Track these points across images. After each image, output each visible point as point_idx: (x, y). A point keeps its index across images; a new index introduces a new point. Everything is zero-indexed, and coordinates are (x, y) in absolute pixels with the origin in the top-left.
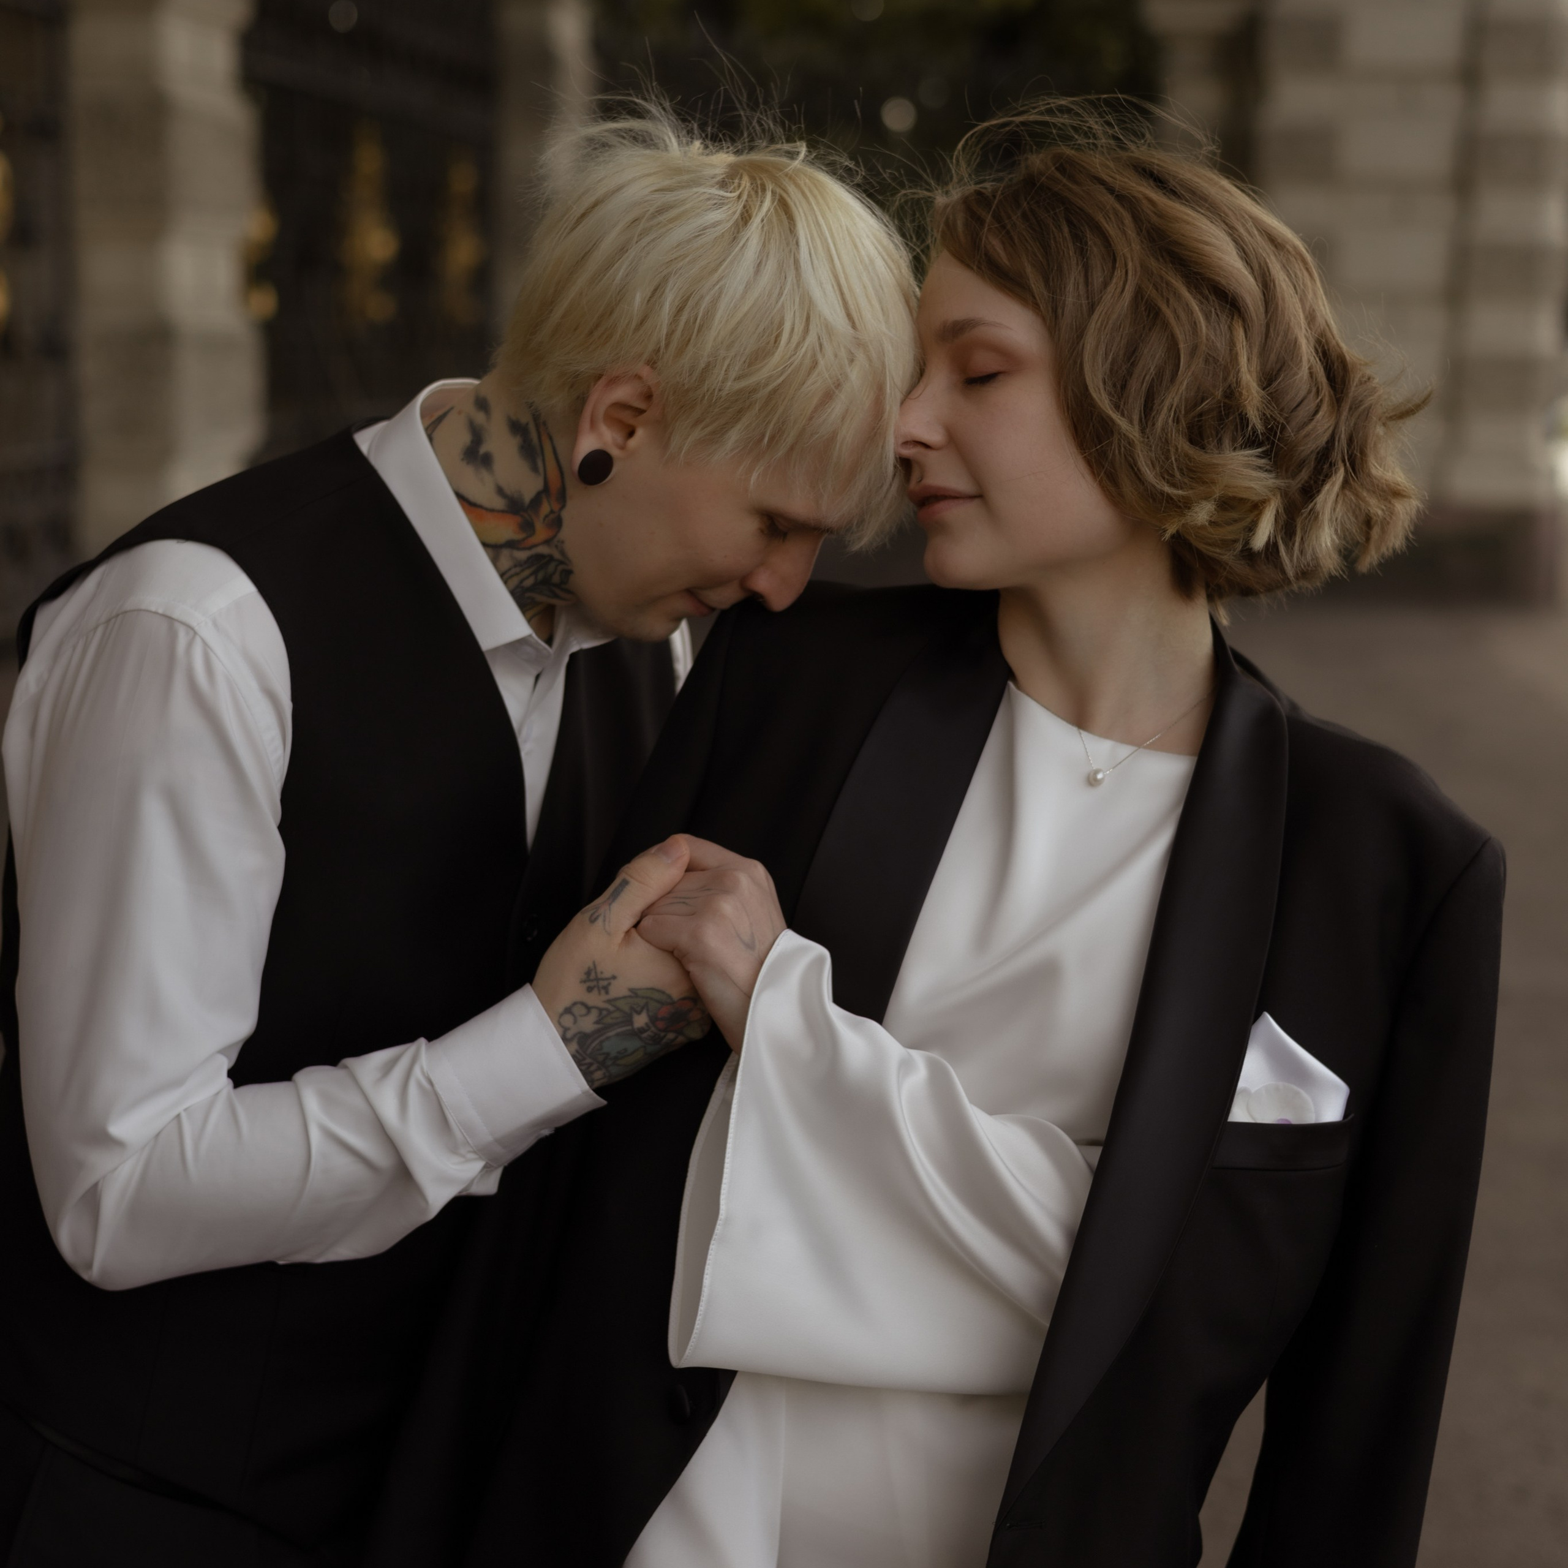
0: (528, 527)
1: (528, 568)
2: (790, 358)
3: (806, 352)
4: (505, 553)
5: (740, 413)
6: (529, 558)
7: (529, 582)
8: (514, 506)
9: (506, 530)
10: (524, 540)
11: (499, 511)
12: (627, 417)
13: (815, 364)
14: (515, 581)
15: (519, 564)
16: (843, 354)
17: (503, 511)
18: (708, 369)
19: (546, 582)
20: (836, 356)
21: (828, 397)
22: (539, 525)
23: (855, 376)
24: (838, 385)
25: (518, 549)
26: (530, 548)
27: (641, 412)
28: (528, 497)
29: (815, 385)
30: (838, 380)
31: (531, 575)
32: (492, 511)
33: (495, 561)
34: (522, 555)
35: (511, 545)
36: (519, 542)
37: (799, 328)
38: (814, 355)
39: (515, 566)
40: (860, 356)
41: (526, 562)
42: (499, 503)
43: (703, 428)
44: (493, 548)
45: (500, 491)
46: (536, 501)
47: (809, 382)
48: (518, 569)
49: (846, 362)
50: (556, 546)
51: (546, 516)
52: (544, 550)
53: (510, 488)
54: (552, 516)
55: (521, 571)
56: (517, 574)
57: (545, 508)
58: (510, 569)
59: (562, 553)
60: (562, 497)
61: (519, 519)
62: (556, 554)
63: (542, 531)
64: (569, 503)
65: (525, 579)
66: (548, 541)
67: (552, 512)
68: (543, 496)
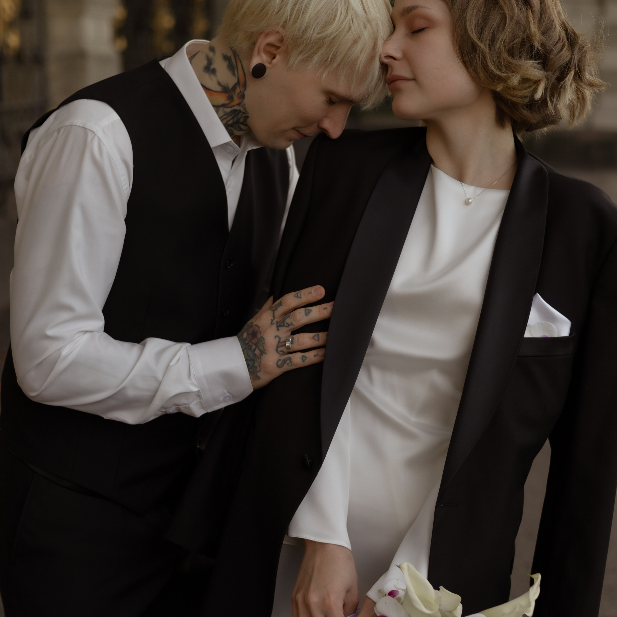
0: (231, 98)
1: (230, 116)
2: (340, 26)
3: (346, 23)
4: (221, 109)
5: (319, 48)
6: (231, 111)
7: (231, 122)
8: (225, 90)
9: (222, 99)
10: (229, 104)
11: (219, 92)
12: (272, 50)
13: (350, 28)
14: (225, 121)
15: (226, 114)
16: (362, 24)
17: (220, 92)
18: (306, 29)
19: (237, 122)
20: (359, 25)
21: (355, 42)
22: (235, 98)
23: (366, 35)
24: (359, 37)
25: (227, 107)
26: (231, 107)
27: (278, 48)
28: (231, 86)
29: (349, 37)
30: (360, 35)
31: (231, 119)
32: (216, 92)
33: (217, 112)
34: (228, 110)
35: (223, 106)
36: (227, 104)
37: (344, 13)
38: (350, 25)
39: (225, 115)
40: (368, 26)
41: (229, 113)
42: (219, 89)
43: (303, 55)
44: (216, 107)
45: (219, 84)
46: (234, 88)
47: (348, 35)
48: (226, 116)
49: (363, 28)
50: (242, 106)
51: (238, 94)
52: (237, 108)
53: (223, 82)
54: (241, 94)
55: (228, 117)
56: (226, 118)
57: (238, 90)
58: (223, 116)
59: (245, 109)
60: (245, 86)
61: (227, 95)
62: (242, 110)
63: (236, 100)
64: (248, 88)
65: (230, 120)
66: (239, 104)
67: (241, 92)
68: (237, 85)
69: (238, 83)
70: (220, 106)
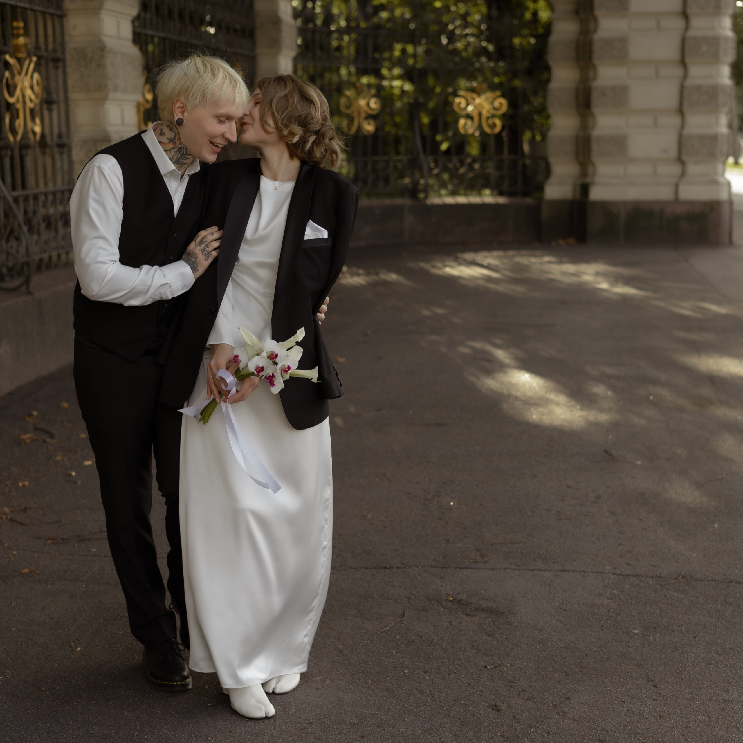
4: (172, 150)
7: (179, 156)
8: (171, 140)
9: (171, 146)
15: (176, 152)
17: (169, 142)
19: (183, 154)
25: (175, 149)
26: (177, 147)
31: (179, 153)
32: (167, 143)
34: (176, 150)
35: (173, 148)
36: (174, 147)
42: (168, 141)
45: (167, 139)
46: (175, 137)
48: (176, 153)
51: (178, 139)
52: (180, 146)
53: (169, 137)
56: (176, 154)
57: (177, 137)
59: (183, 145)
60: (179, 133)
61: (172, 142)
62: (183, 146)
63: (178, 143)
64: (181, 134)
65: (178, 155)
66: (180, 144)
69: (176, 134)
70: (171, 150)
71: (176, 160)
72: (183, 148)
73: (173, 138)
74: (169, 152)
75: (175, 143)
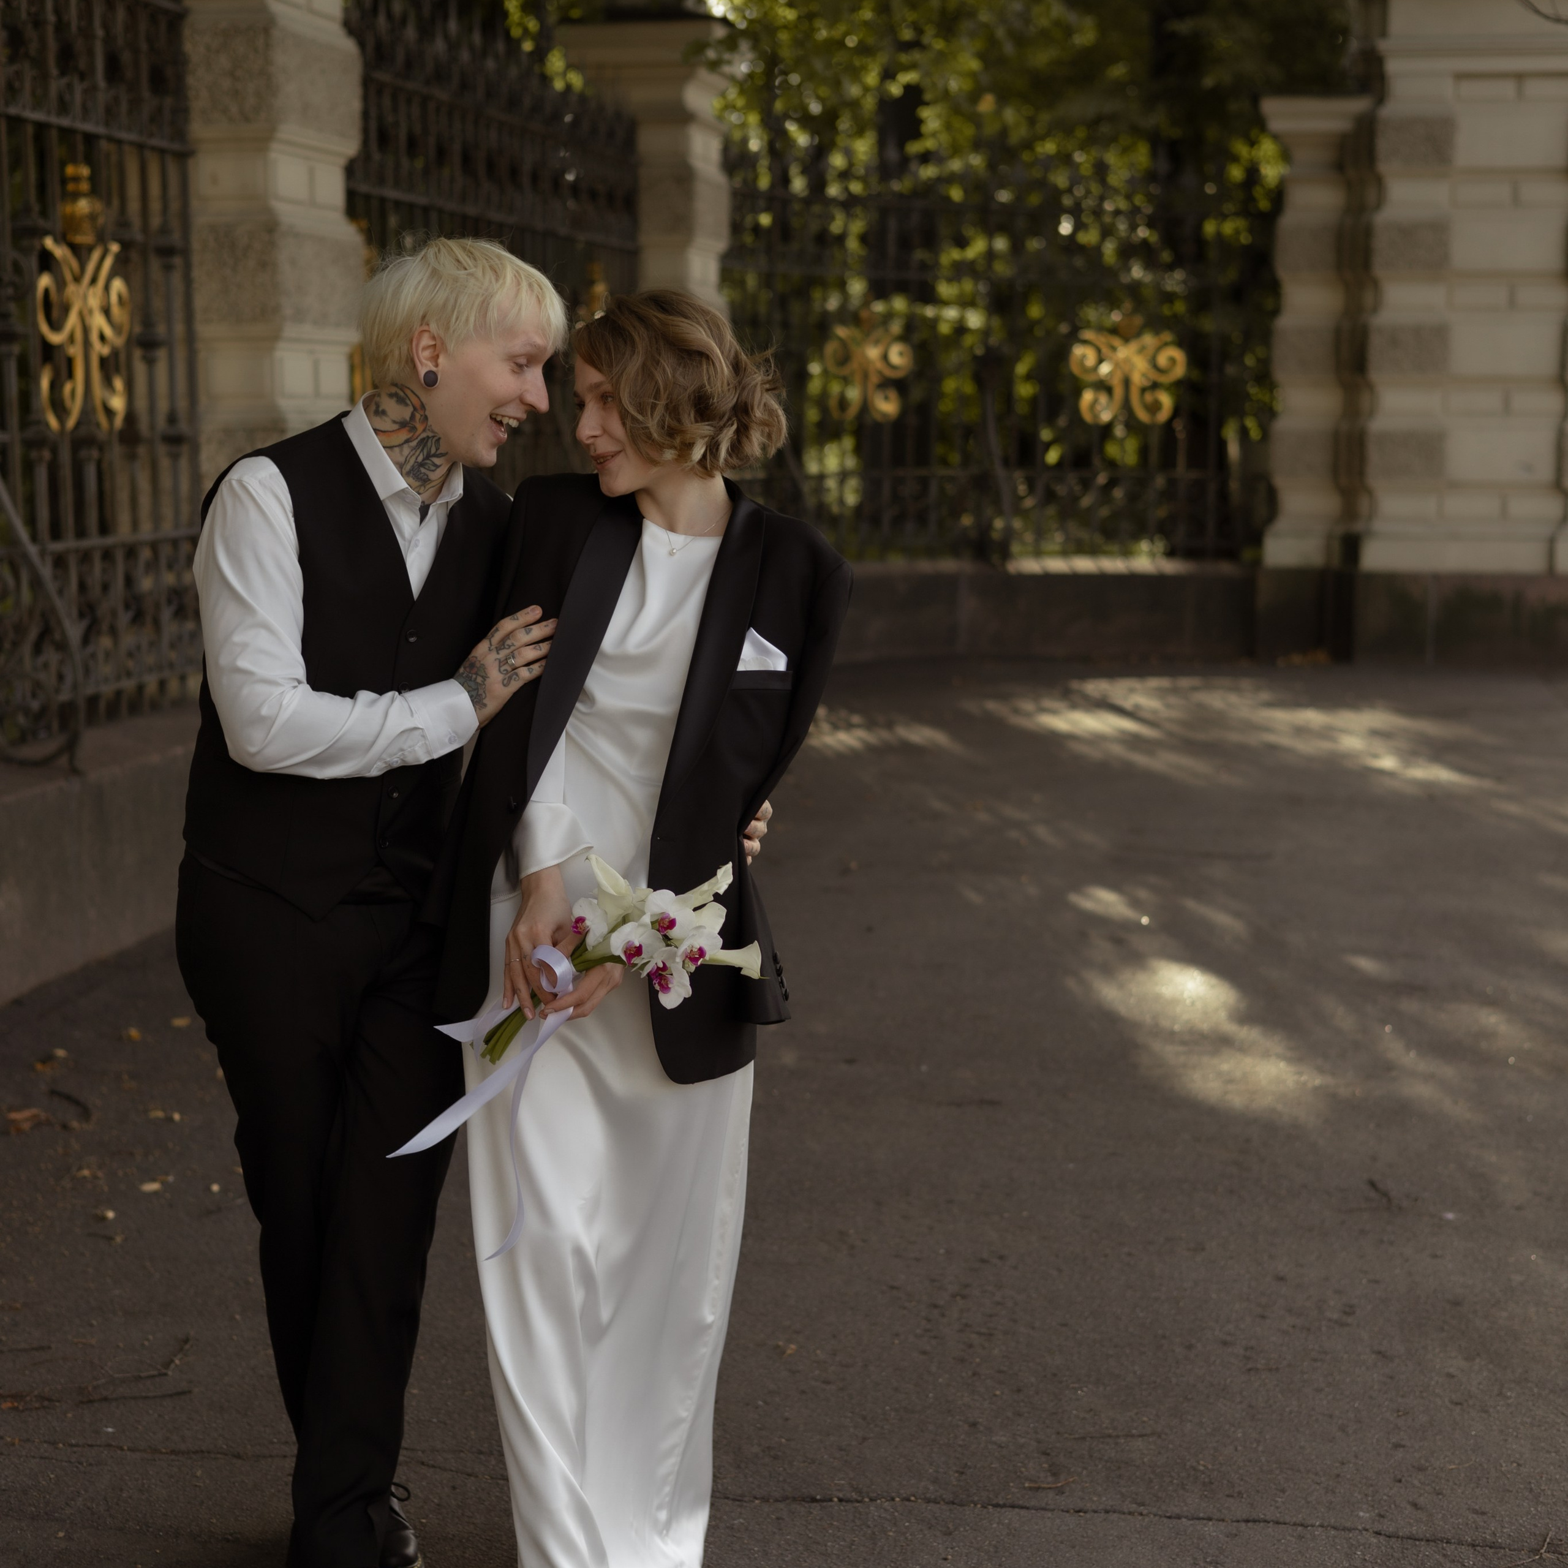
1: (418, 448)
4: (405, 446)
6: (417, 443)
7: (420, 459)
8: (403, 424)
9: (403, 437)
10: (413, 436)
11: (396, 430)
17: (399, 429)
19: (428, 454)
22: (418, 425)
25: (411, 441)
26: (417, 438)
31: (420, 452)
32: (393, 431)
34: (414, 444)
35: (407, 441)
36: (411, 438)
39: (412, 450)
41: (416, 446)
42: (396, 427)
45: (394, 422)
46: (413, 417)
48: (414, 451)
50: (429, 430)
51: (420, 419)
52: (424, 435)
53: (398, 418)
54: (422, 418)
55: (416, 451)
56: (414, 454)
57: (418, 416)
58: (410, 453)
59: (433, 432)
60: (423, 407)
61: (407, 428)
62: (430, 434)
63: (420, 428)
64: (426, 407)
65: (419, 455)
66: (424, 430)
67: (421, 416)
68: (415, 412)
69: (415, 409)
70: (402, 444)
71: (413, 467)
72: (430, 441)
73: (408, 418)
74: (397, 450)
75: (413, 429)
